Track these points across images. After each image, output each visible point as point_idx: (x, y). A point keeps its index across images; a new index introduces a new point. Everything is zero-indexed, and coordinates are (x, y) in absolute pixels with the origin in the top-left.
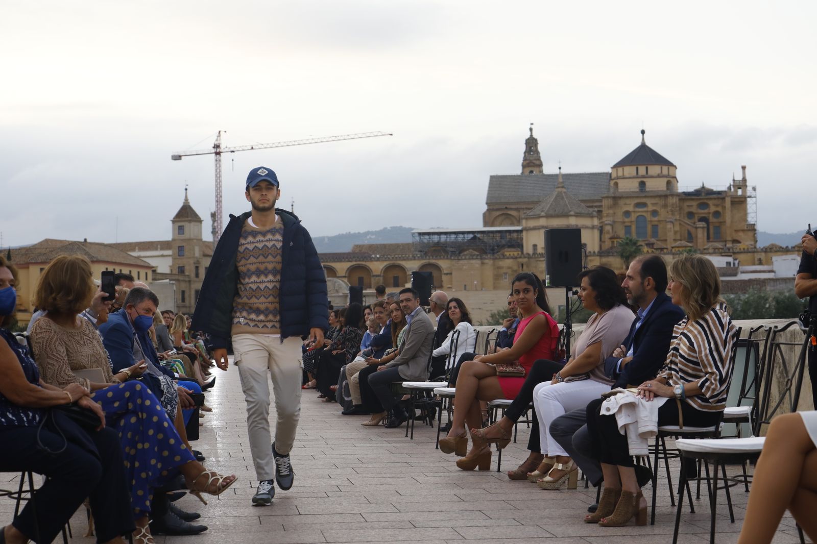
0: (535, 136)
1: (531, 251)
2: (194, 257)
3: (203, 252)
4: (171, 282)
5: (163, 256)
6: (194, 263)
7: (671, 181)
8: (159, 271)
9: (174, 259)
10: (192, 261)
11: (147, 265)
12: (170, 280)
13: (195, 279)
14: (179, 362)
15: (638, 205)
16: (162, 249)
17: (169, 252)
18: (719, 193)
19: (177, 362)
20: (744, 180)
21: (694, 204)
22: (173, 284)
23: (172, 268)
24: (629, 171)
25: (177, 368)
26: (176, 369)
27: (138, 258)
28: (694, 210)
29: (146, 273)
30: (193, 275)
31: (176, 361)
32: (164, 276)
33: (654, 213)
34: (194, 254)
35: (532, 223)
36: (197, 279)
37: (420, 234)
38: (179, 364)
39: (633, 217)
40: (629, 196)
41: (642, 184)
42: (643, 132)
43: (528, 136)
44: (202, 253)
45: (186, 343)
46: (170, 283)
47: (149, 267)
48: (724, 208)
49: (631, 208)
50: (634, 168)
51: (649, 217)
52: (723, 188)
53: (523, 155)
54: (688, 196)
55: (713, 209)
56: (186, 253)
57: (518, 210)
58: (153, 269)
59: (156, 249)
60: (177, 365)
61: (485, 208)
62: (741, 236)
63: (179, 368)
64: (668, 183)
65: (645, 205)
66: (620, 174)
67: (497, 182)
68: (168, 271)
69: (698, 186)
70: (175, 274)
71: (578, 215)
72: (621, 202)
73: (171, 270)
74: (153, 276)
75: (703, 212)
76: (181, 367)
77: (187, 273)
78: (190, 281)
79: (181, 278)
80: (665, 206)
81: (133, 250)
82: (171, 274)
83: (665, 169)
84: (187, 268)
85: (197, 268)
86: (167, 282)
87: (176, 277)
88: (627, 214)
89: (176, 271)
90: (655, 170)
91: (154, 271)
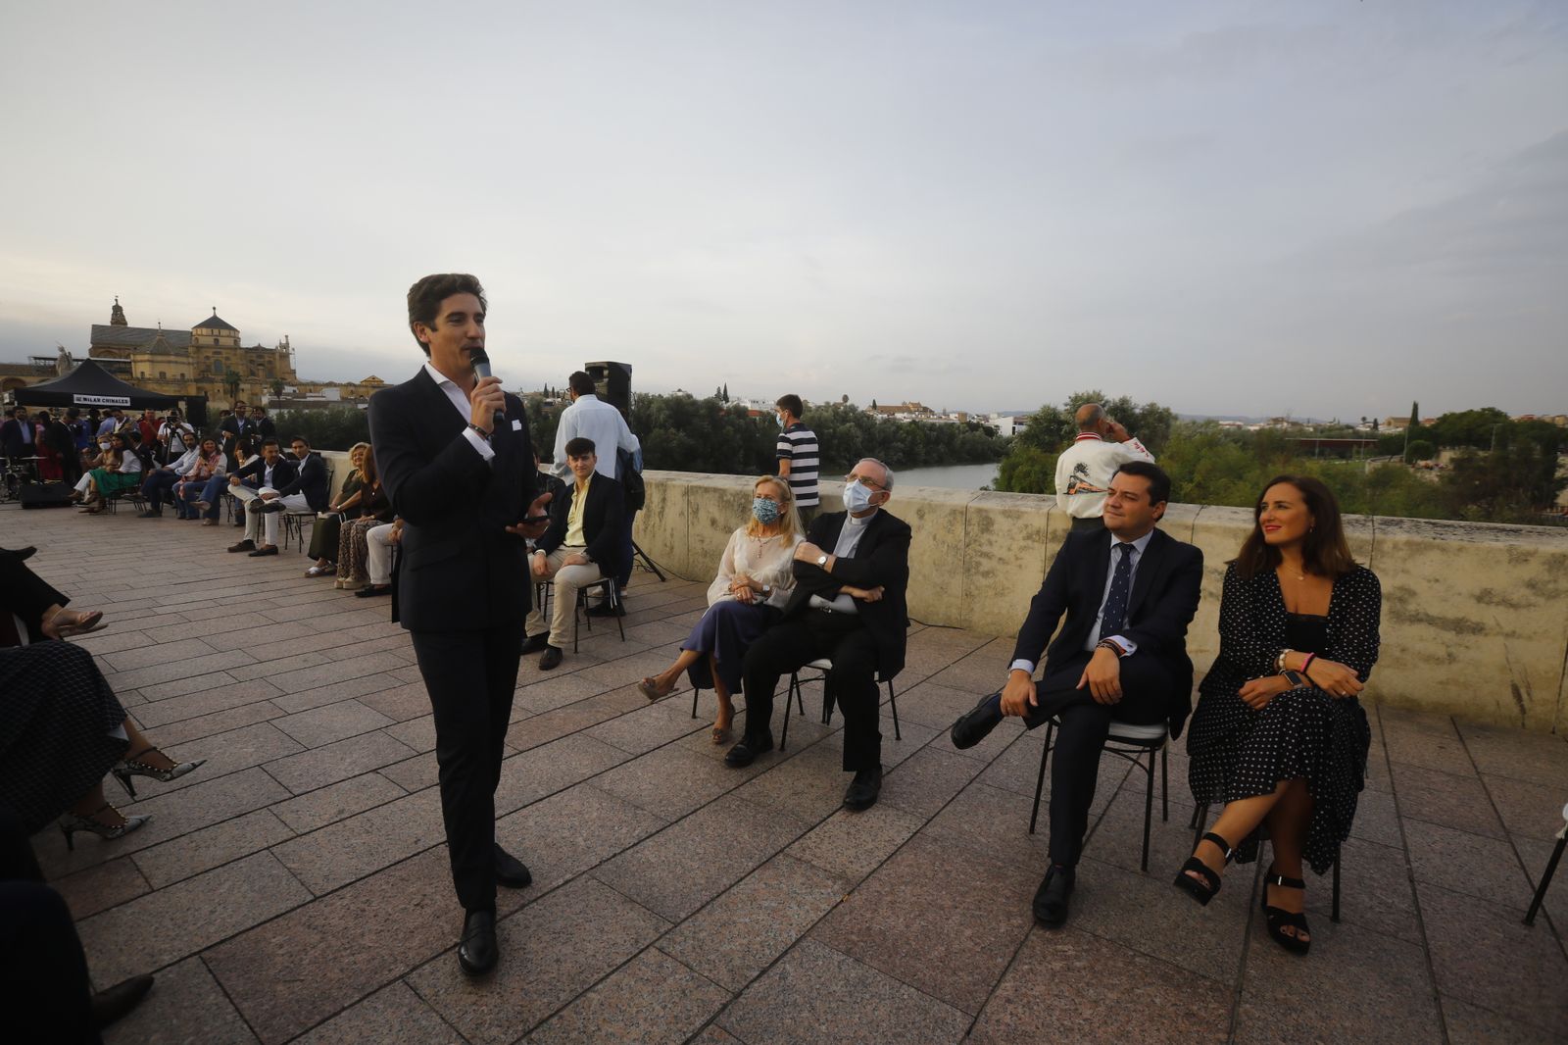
0: (120, 304)
1: (139, 376)
7: (237, 340)
15: (215, 353)
18: (271, 350)
20: (288, 344)
21: (254, 355)
24: (205, 331)
28: (254, 359)
33: (227, 359)
35: (139, 358)
37: (36, 358)
39: (212, 360)
40: (208, 347)
41: (216, 341)
42: (214, 308)
43: (115, 304)
48: (275, 359)
49: (210, 354)
50: (210, 330)
51: (224, 361)
52: (274, 348)
53: (110, 317)
54: (248, 350)
55: (267, 359)
57: (119, 349)
61: (91, 346)
62: (287, 376)
64: (235, 341)
65: (220, 353)
66: (199, 333)
67: (97, 330)
69: (256, 345)
71: (177, 355)
72: (203, 350)
75: (261, 361)
80: (235, 355)
83: (232, 333)
88: (207, 357)
90: (224, 332)
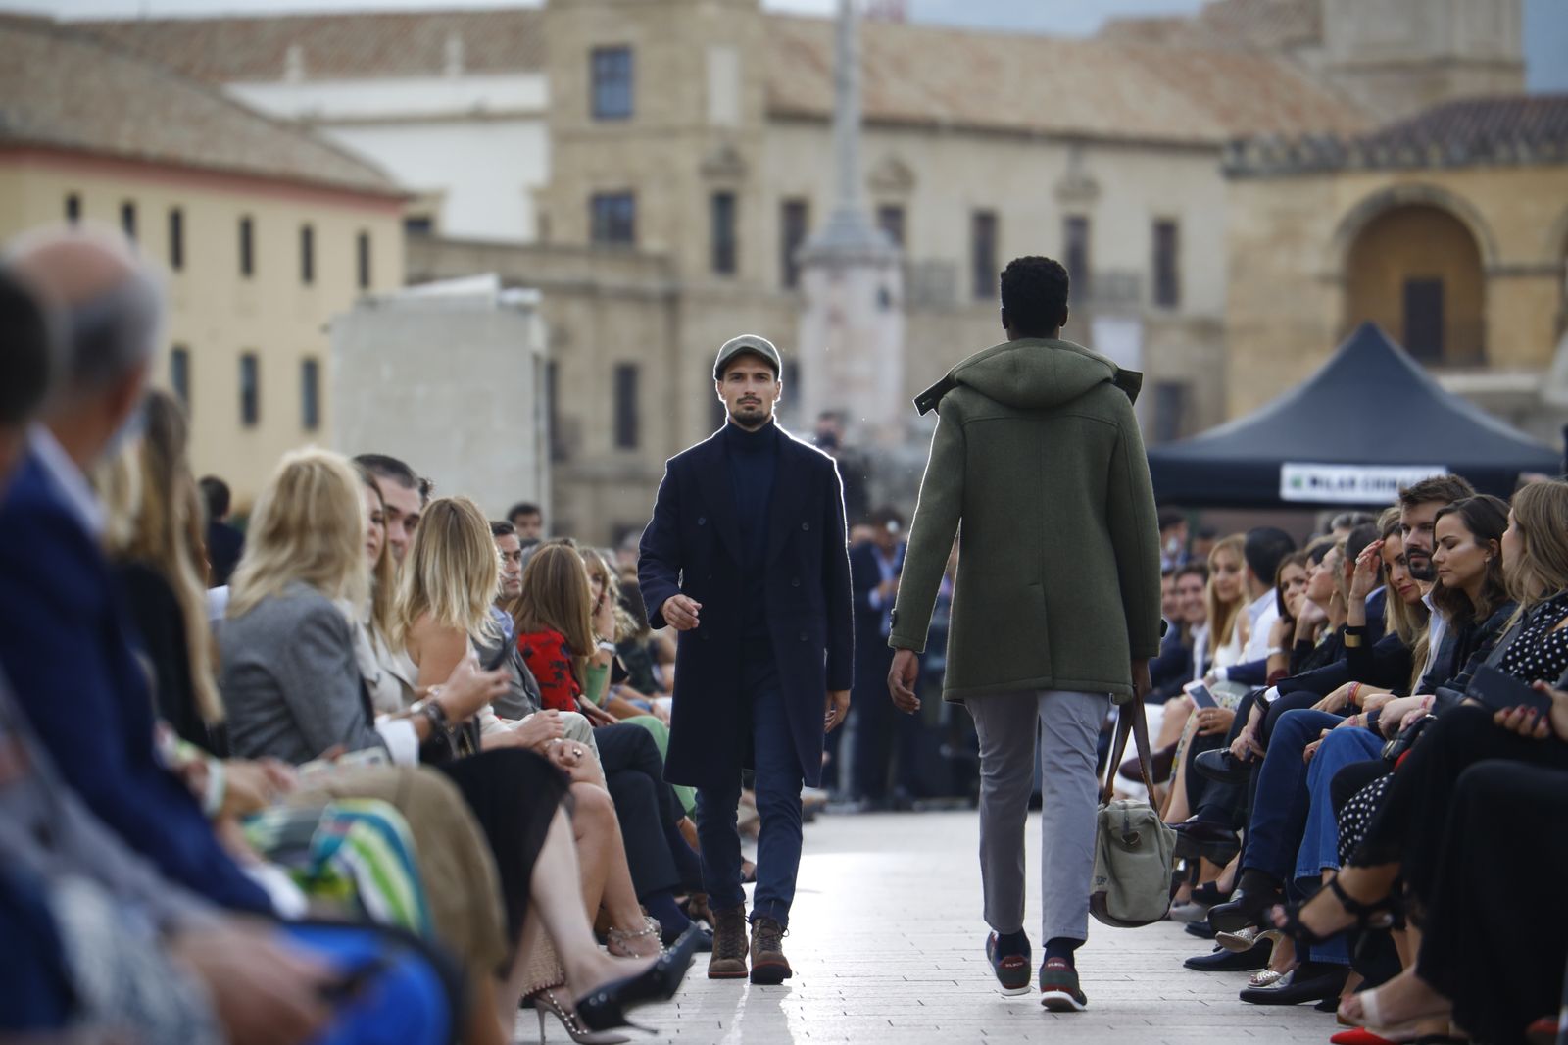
2: (701, 129)
3: (770, 89)
4: (514, 296)
5: (480, 117)
6: (708, 171)
8: (457, 221)
9: (563, 140)
10: (686, 157)
11: (363, 179)
12: (509, 283)
13: (712, 282)
14: (377, 823)
16: (476, 64)
17: (525, 91)
22: (524, 310)
23: (545, 202)
25: (362, 869)
27: (306, 126)
29: (364, 244)
30: (695, 252)
32: (482, 253)
34: (703, 102)
36: (724, 286)
44: (757, 97)
46: (502, 306)
47: (379, 196)
56: (649, 98)
58: (416, 209)
59: (433, 65)
68: (513, 223)
70: (567, 251)
73: (544, 222)
74: (410, 258)
77: (652, 242)
78: (672, 301)
79: (611, 275)
81: (269, 68)
82: (543, 248)
84: (653, 206)
85: (724, 205)
86: (482, 298)
87: (578, 271)
89: (574, 228)
91: (419, 227)
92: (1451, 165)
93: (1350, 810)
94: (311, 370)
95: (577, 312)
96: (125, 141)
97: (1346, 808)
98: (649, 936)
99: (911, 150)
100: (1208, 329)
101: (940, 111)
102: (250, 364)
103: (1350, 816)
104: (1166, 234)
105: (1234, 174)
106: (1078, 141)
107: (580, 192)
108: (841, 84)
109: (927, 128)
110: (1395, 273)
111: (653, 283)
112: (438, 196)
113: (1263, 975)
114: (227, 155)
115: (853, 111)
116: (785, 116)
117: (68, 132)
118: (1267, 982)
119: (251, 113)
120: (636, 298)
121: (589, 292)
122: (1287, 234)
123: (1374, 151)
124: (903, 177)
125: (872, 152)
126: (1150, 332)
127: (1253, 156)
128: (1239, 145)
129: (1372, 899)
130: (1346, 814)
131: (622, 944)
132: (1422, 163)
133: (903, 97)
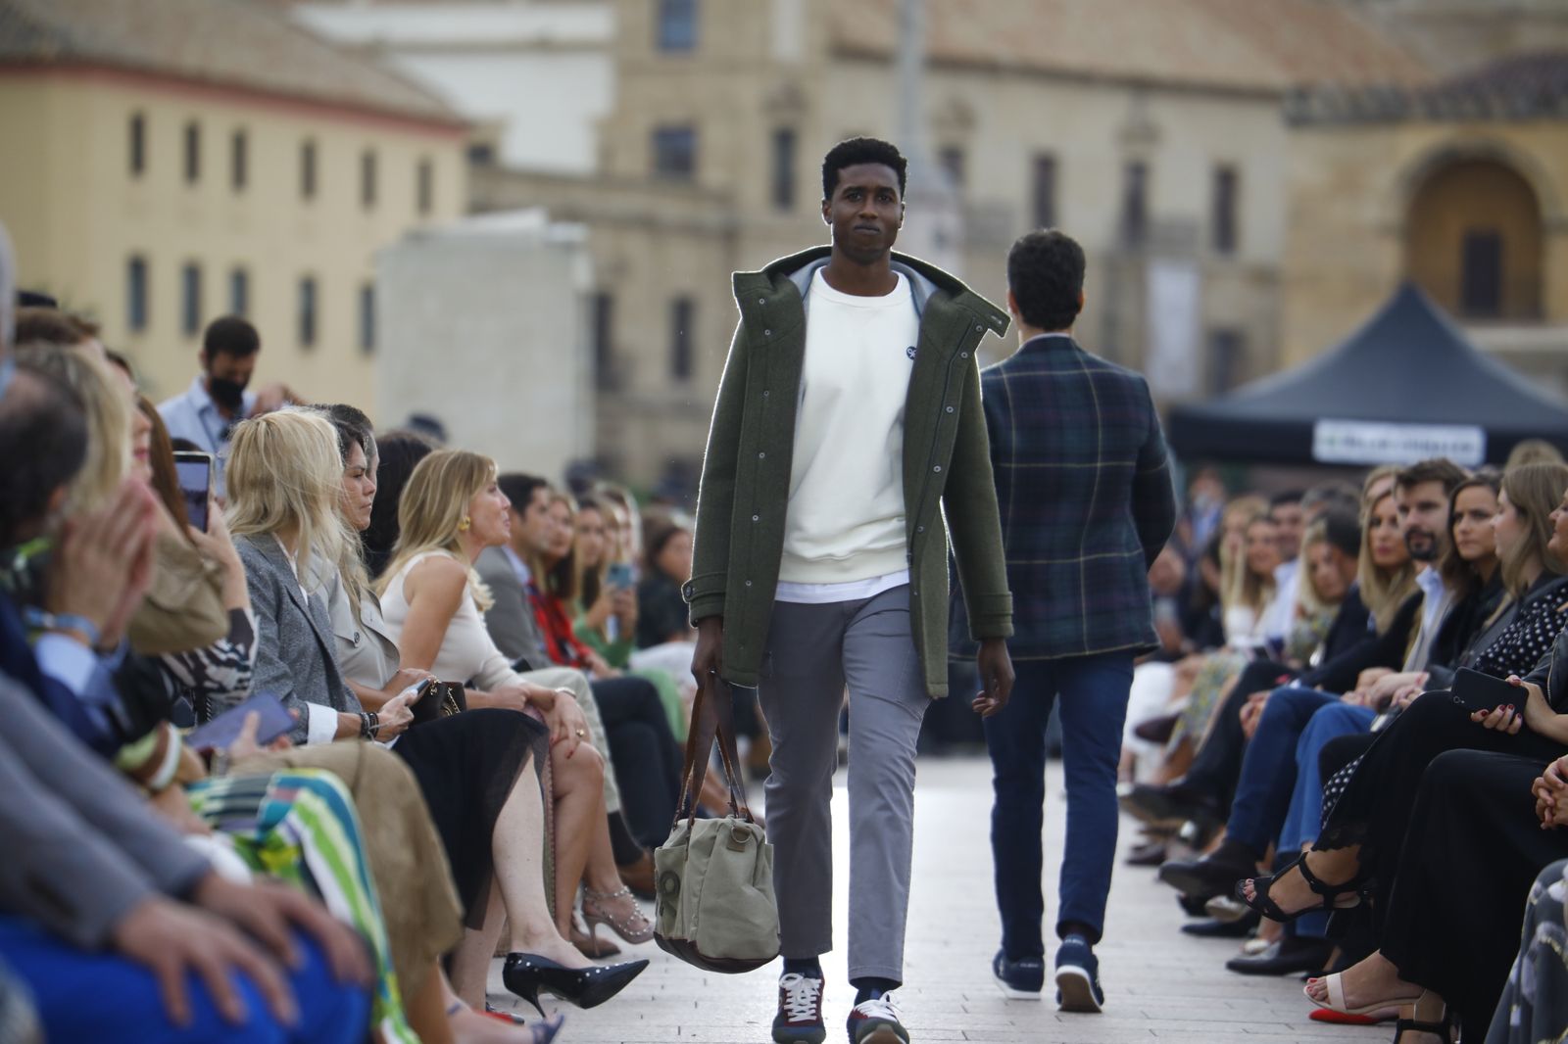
2: (765, 65)
4: (561, 232)
5: (544, 47)
6: (772, 106)
8: (521, 149)
9: (627, 72)
10: (750, 92)
11: (420, 103)
13: (767, 220)
14: (320, 790)
17: (592, 22)
19: (304, 797)
22: (569, 248)
23: (608, 134)
25: (307, 836)
26: (300, 847)
27: (372, 51)
29: (426, 170)
30: (755, 186)
31: (296, 784)
32: (543, 183)
36: (781, 222)
38: (318, 806)
44: (820, 35)
45: (522, 667)
46: (546, 244)
47: (439, 123)
56: (713, 32)
58: (478, 137)
60: (308, 817)
63: (320, 836)
70: (625, 184)
73: (606, 152)
74: (471, 186)
76: (333, 828)
77: (712, 173)
78: (730, 236)
79: (671, 207)
82: (604, 179)
84: (715, 138)
85: (785, 142)
89: (635, 159)
91: (481, 155)
92: (1516, 118)
93: (1334, 785)
94: (368, 297)
95: (636, 246)
96: (191, 58)
97: (1330, 783)
98: (623, 897)
99: (975, 92)
100: (1265, 278)
101: (1002, 51)
102: (309, 289)
103: (1334, 790)
104: (1226, 183)
105: (1299, 121)
106: (1141, 86)
107: (640, 126)
108: (903, 22)
109: (988, 68)
110: (1454, 227)
111: (710, 216)
112: (499, 125)
113: (1253, 945)
114: (289, 76)
115: (915, 49)
116: (849, 53)
117: (135, 50)
118: (1255, 952)
119: (315, 38)
120: (693, 231)
121: (648, 225)
122: (1347, 182)
123: (1439, 103)
124: (963, 117)
125: (934, 93)
126: (1207, 279)
127: (1316, 107)
128: (1302, 94)
129: (1339, 881)
130: (1330, 788)
131: (596, 904)
132: (1485, 114)
133: (967, 36)
